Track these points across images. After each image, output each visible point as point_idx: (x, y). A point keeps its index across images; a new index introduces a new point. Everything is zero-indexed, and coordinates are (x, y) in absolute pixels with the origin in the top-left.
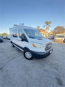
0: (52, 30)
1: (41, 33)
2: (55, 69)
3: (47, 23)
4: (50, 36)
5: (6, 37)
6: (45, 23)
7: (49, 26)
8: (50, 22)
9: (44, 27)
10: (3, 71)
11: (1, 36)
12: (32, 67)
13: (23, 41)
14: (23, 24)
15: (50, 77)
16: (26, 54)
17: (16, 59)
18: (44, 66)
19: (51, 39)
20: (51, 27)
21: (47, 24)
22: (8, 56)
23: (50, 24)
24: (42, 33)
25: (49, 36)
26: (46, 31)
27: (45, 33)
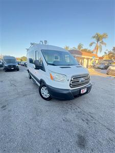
0: (107, 52)
1: (83, 56)
2: (83, 121)
3: (98, 38)
4: (102, 64)
5: (25, 64)
6: (94, 37)
7: (102, 43)
8: (104, 34)
9: (91, 45)
10: (5, 109)
11: (19, 61)
12: (47, 112)
13: (39, 69)
14: (46, 42)
15: (68, 132)
16: (42, 90)
17: (28, 96)
18: (67, 113)
19: (102, 69)
20: (105, 44)
21: (98, 40)
22: (19, 91)
23: (103, 40)
24: (86, 57)
25: (100, 63)
26: (95, 53)
27: (91, 58)
